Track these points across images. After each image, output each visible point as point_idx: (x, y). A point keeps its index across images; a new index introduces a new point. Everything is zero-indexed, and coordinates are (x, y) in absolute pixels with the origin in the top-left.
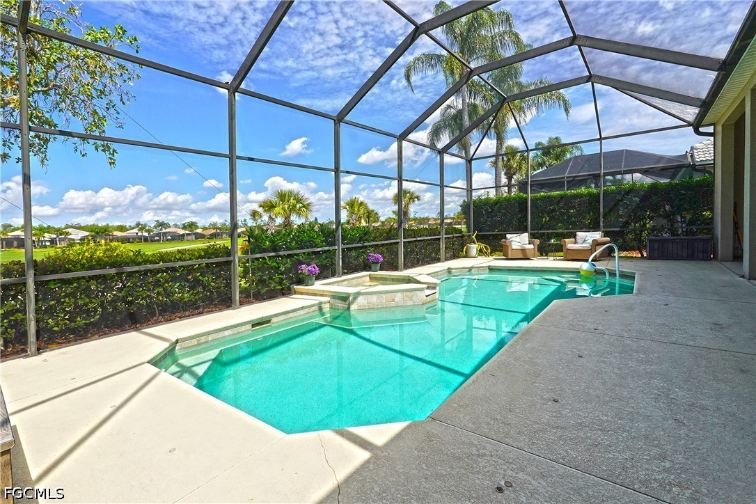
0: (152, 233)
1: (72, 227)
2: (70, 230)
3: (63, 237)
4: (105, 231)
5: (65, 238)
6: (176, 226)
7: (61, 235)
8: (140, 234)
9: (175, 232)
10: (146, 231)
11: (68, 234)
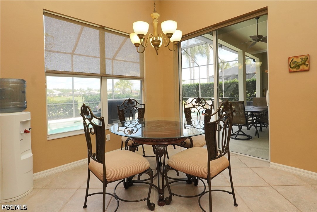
0: (85, 93)
1: (56, 89)
2: (54, 91)
3: (52, 93)
4: (67, 91)
5: (53, 94)
6: (95, 90)
7: (51, 93)
8: (80, 93)
9: (94, 93)
10: (83, 92)
11: (53, 92)
